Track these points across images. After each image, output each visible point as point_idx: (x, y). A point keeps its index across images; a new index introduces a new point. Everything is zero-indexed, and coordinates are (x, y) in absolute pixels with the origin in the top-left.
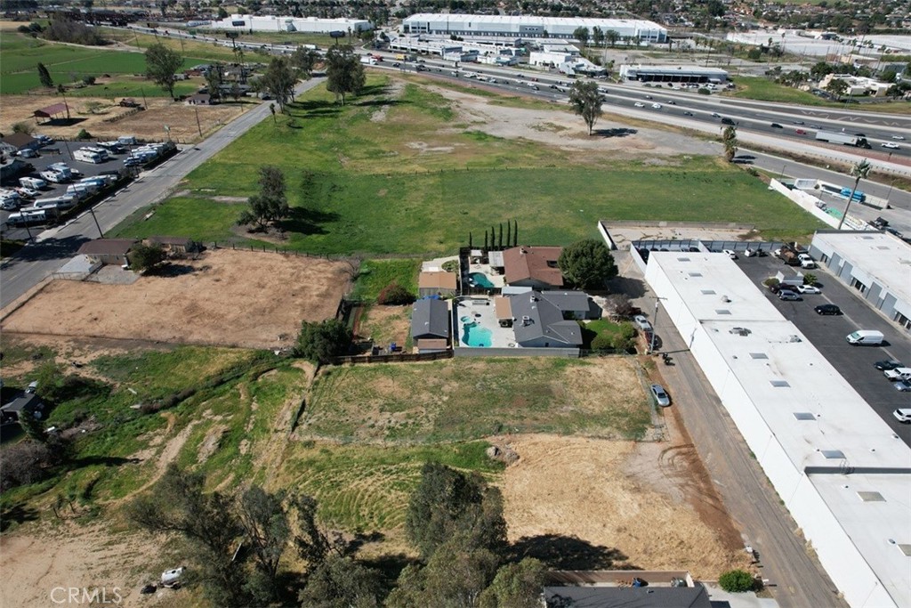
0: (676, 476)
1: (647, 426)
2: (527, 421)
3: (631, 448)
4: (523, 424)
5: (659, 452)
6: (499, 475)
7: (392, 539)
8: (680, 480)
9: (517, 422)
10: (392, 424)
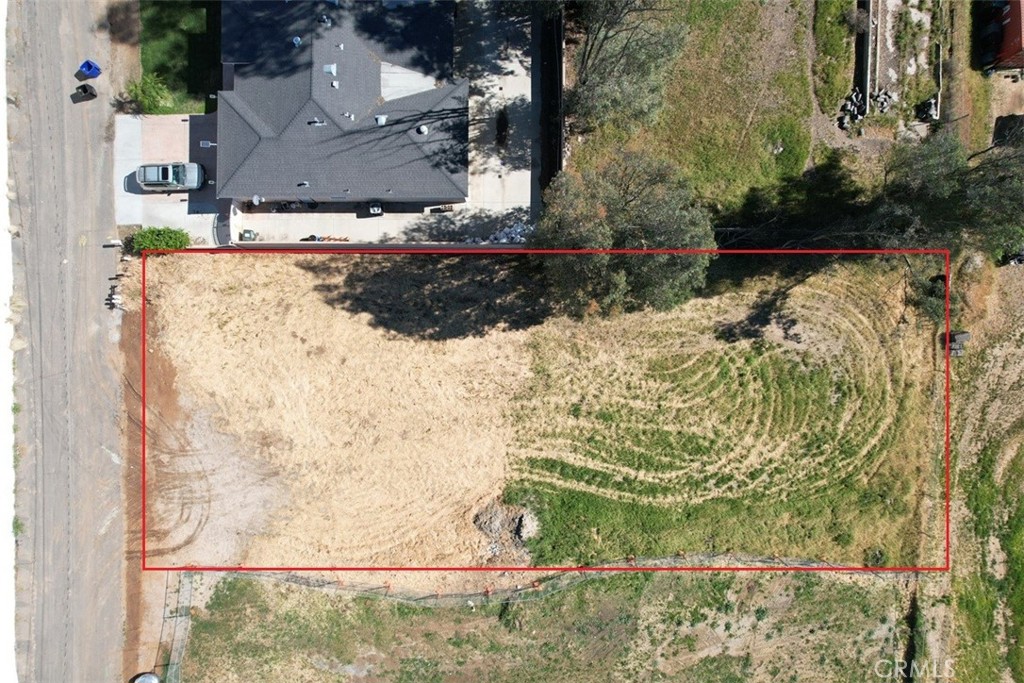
0: (187, 476)
1: (205, 614)
2: (446, 630)
3: (253, 552)
4: (458, 621)
5: (199, 542)
6: (516, 476)
7: (702, 333)
8: (184, 465)
9: (469, 628)
10: (723, 619)
